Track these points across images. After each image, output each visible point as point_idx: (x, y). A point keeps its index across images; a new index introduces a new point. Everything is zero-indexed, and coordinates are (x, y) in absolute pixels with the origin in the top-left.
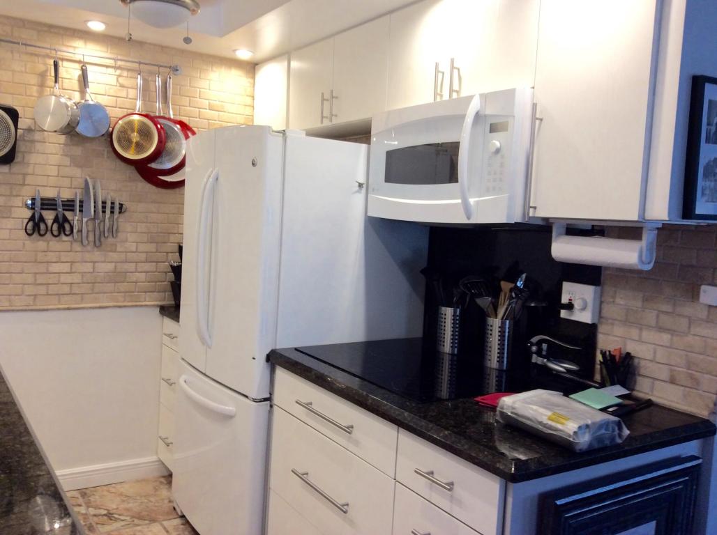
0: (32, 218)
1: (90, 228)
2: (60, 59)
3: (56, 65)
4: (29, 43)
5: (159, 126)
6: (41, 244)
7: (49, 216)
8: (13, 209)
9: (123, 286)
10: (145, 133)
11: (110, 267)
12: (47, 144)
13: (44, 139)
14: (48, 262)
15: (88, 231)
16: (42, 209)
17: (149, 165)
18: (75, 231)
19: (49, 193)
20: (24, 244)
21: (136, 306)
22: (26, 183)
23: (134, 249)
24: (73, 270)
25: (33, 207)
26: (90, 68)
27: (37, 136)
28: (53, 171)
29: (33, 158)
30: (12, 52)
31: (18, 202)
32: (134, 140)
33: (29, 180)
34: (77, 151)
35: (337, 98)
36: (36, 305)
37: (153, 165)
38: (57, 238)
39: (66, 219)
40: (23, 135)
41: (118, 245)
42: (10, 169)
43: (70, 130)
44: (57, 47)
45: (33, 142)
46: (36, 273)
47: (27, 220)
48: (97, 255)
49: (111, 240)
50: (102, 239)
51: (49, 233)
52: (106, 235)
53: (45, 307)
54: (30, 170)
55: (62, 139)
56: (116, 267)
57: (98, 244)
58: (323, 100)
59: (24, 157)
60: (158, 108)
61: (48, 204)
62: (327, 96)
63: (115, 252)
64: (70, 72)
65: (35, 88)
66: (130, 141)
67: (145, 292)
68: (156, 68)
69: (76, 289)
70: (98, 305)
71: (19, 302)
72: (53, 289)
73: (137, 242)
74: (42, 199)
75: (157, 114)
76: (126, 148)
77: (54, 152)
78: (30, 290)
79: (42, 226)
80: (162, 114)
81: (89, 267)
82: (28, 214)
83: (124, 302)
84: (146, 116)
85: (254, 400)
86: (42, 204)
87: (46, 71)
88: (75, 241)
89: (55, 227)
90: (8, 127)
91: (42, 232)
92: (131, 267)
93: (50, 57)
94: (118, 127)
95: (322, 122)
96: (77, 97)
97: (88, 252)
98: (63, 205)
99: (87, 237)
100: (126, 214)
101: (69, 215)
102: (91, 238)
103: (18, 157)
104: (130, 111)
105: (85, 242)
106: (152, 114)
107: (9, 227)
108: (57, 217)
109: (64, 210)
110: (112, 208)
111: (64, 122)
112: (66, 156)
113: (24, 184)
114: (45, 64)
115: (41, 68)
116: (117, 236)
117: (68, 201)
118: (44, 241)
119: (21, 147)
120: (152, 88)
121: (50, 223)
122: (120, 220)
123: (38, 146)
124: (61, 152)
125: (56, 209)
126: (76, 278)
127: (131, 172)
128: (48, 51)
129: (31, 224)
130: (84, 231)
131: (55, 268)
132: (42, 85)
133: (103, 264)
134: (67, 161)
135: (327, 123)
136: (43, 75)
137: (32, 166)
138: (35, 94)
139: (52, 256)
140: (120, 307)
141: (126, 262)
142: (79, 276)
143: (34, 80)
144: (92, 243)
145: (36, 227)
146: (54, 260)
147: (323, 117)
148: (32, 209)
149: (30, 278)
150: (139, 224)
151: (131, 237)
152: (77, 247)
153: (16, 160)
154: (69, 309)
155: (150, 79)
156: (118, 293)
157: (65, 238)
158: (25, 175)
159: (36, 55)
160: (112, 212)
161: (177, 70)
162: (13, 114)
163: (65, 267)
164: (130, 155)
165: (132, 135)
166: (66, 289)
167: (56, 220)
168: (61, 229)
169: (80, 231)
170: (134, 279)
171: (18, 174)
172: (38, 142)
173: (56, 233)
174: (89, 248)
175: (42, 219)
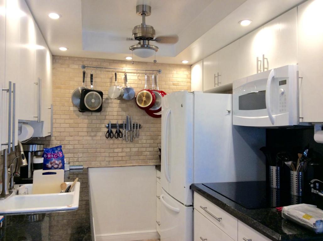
0: (108, 132)
1: (129, 134)
2: (117, 72)
3: (116, 74)
4: (106, 67)
5: (153, 94)
6: (111, 141)
7: (114, 130)
8: (102, 129)
9: (141, 157)
10: (148, 97)
11: (136, 149)
12: (113, 104)
13: (112, 102)
14: (114, 148)
15: (128, 136)
16: (111, 128)
17: (150, 109)
18: (123, 136)
19: (114, 122)
20: (105, 142)
21: (146, 165)
22: (106, 118)
23: (145, 142)
24: (123, 151)
25: (108, 127)
26: (127, 74)
27: (110, 101)
28: (115, 113)
29: (109, 109)
30: (101, 71)
31: (103, 126)
32: (144, 100)
33: (107, 117)
34: (124, 105)
35: (220, 76)
36: (110, 165)
37: (151, 109)
38: (117, 139)
39: (120, 132)
40: (105, 101)
41: (139, 141)
42: (100, 114)
43: (121, 98)
44: (116, 68)
45: (108, 103)
46: (110, 153)
47: (106, 133)
48: (131, 145)
49: (136, 139)
50: (133, 139)
51: (114, 137)
52: (135, 137)
53: (113, 166)
54: (107, 114)
55: (118, 101)
56: (138, 149)
57: (132, 141)
58: (215, 77)
59: (105, 109)
60: (153, 87)
61: (114, 126)
62: (216, 75)
63: (138, 143)
64: (121, 76)
65: (109, 84)
66: (142, 100)
67: (150, 159)
68: (152, 72)
69: (124, 159)
70: (132, 165)
71: (103, 164)
72: (116, 159)
73: (146, 140)
74: (111, 124)
75: (152, 89)
76: (141, 103)
77: (116, 106)
78: (107, 159)
79: (112, 135)
80: (154, 89)
81: (128, 150)
82: (107, 130)
83: (141, 164)
84: (148, 90)
85: (186, 206)
86: (112, 126)
87: (112, 77)
88: (124, 140)
89: (116, 135)
90: (99, 98)
91: (112, 137)
92: (144, 149)
93: (113, 71)
94: (138, 95)
95: (215, 86)
96: (123, 85)
97: (128, 144)
98: (119, 126)
99: (128, 138)
100: (142, 128)
101: (121, 130)
102: (129, 139)
103: (103, 110)
104: (143, 89)
105: (127, 140)
106: (151, 89)
107: (101, 135)
108: (117, 131)
109: (119, 128)
110: (137, 126)
111: (118, 95)
112: (120, 107)
113: (105, 119)
114: (112, 74)
115: (111, 76)
116: (138, 137)
117: (121, 124)
118: (112, 140)
119: (104, 105)
120: (151, 79)
121: (114, 133)
122: (140, 131)
123: (110, 105)
124: (118, 106)
125: (116, 128)
126: (124, 154)
127: (143, 112)
128: (113, 70)
129: (108, 134)
130: (127, 136)
131: (116, 150)
132: (111, 82)
133: (134, 148)
134: (120, 110)
135: (217, 86)
136: (111, 78)
137: (108, 112)
138: (109, 86)
139: (115, 146)
140: (140, 166)
141: (142, 147)
142: (125, 153)
143: (108, 80)
144: (130, 140)
145: (110, 135)
146: (116, 147)
147: (215, 84)
148: (108, 128)
149: (107, 154)
150: (147, 132)
151: (144, 138)
152: (124, 142)
153: (102, 111)
154: (121, 166)
155: (150, 76)
156: (140, 160)
157: (120, 139)
158: (105, 116)
159: (109, 71)
160: (137, 128)
161: (160, 72)
162: (101, 93)
163: (120, 150)
164: (142, 106)
165: (143, 98)
166: (120, 158)
167: (116, 132)
168: (118, 135)
169: (125, 136)
170: (145, 154)
171: (103, 115)
172: (110, 103)
173: (116, 137)
174: (129, 142)
175: (111, 132)
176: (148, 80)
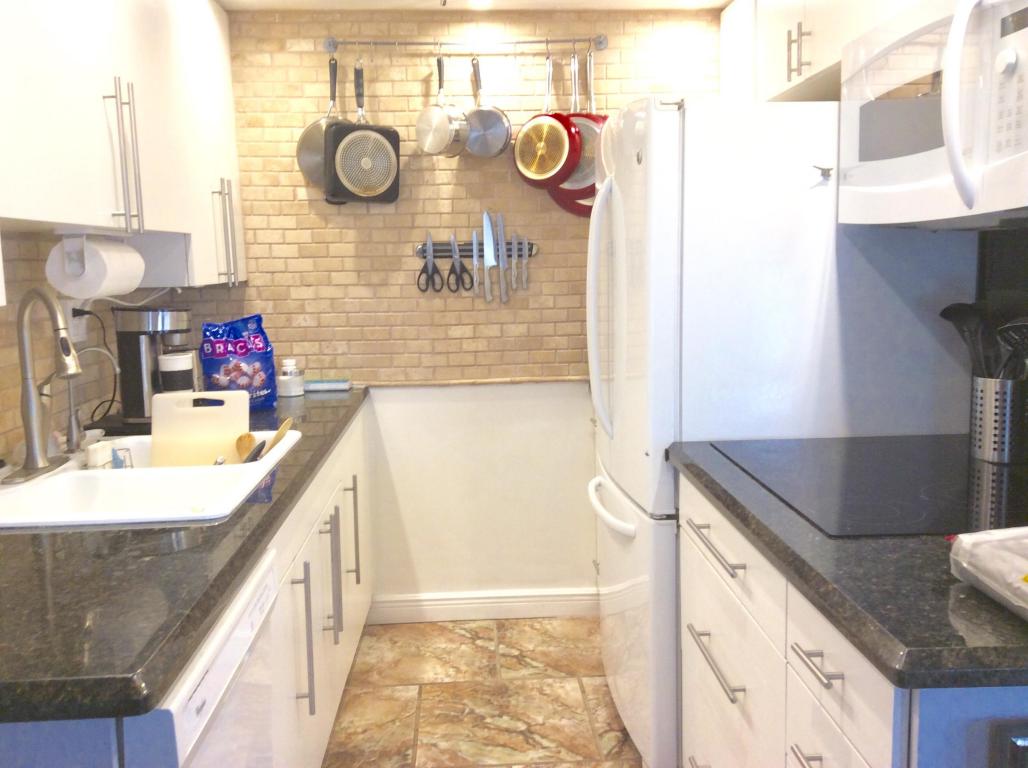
0: (424, 270)
1: (495, 279)
2: (446, 55)
3: (440, 63)
4: (409, 40)
5: (573, 130)
6: (438, 302)
7: (444, 265)
8: (404, 260)
9: (540, 355)
10: (553, 142)
11: (521, 329)
12: (437, 172)
13: (433, 165)
14: (447, 325)
15: (492, 283)
16: (435, 257)
17: (562, 186)
18: (476, 284)
19: (444, 236)
20: (417, 302)
21: (557, 381)
22: (416, 225)
23: (551, 305)
24: (477, 335)
25: (422, 253)
26: (483, 63)
27: (425, 163)
28: (445, 206)
29: (425, 192)
30: (390, 56)
31: (408, 250)
32: (539, 153)
33: (420, 220)
34: (474, 177)
35: (809, 34)
36: (435, 380)
37: (566, 186)
38: (456, 294)
39: (464, 269)
40: (407, 164)
41: (531, 301)
42: (396, 209)
44: (442, 40)
45: (420, 170)
46: (434, 339)
47: (419, 273)
48: (505, 314)
49: (521, 294)
50: (511, 293)
51: (445, 288)
52: (514, 286)
53: (446, 382)
54: (419, 208)
55: (454, 162)
56: (529, 328)
57: (506, 302)
58: (790, 42)
59: (411, 191)
60: (574, 103)
61: (442, 250)
62: (794, 36)
63: (527, 308)
64: (458, 72)
65: (420, 100)
66: (534, 154)
67: (569, 363)
68: (569, 46)
69: (482, 360)
70: (508, 379)
71: (416, 375)
72: (454, 359)
73: (555, 295)
74: (434, 244)
75: (572, 112)
76: (528, 165)
77: (446, 181)
78: (427, 360)
79: (437, 279)
80: (578, 111)
81: (494, 331)
82: (419, 264)
83: (542, 375)
84: (557, 116)
85: (652, 516)
86: (435, 251)
87: (431, 74)
88: (478, 296)
89: (453, 279)
90: (387, 154)
91: (438, 287)
92: (548, 328)
93: (431, 54)
94: (521, 135)
95: (789, 79)
96: (470, 106)
97: (493, 310)
98: (460, 251)
99: (491, 291)
100: (540, 258)
101: (466, 262)
102: (496, 293)
103: (404, 193)
104: (537, 113)
105: (489, 298)
106: (565, 113)
107: (400, 282)
108: (453, 266)
109: (461, 256)
110: (520, 250)
111: (448, 139)
112: (461, 185)
113: (413, 227)
114: (429, 66)
115: (424, 71)
116: (528, 288)
117: (465, 244)
118: (440, 298)
119: (407, 179)
120: (567, 76)
121: (446, 274)
122: (532, 266)
123: (427, 176)
124: (454, 181)
125: (451, 257)
126: (481, 345)
127: (544, 197)
128: (431, 47)
129: (424, 277)
130: (487, 282)
131: (456, 332)
132: (427, 95)
133: (513, 327)
134: (462, 192)
135: (797, 80)
136: (427, 81)
137: (421, 204)
138: (420, 107)
139: (451, 318)
140: (537, 382)
141: (541, 322)
142: (485, 342)
143: (417, 88)
144: (498, 300)
145: (430, 280)
146: (453, 323)
147: (790, 71)
148: (425, 257)
149: (426, 345)
150: (556, 270)
151: (547, 288)
152: (479, 304)
153: (400, 197)
154: (473, 384)
156: (534, 363)
157: (465, 294)
158: (413, 215)
159: (420, 55)
160: (520, 256)
161: (601, 43)
162: (392, 136)
163: (467, 331)
164: (531, 174)
165: (538, 145)
166: (470, 359)
167: (452, 270)
168: (460, 280)
169: (481, 283)
170: (553, 345)
171: (406, 214)
172: (427, 169)
173: (454, 287)
174: (494, 305)
175: (436, 270)
176: (558, 78)
